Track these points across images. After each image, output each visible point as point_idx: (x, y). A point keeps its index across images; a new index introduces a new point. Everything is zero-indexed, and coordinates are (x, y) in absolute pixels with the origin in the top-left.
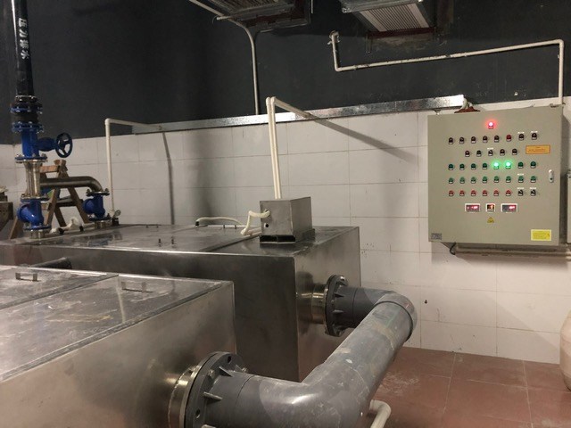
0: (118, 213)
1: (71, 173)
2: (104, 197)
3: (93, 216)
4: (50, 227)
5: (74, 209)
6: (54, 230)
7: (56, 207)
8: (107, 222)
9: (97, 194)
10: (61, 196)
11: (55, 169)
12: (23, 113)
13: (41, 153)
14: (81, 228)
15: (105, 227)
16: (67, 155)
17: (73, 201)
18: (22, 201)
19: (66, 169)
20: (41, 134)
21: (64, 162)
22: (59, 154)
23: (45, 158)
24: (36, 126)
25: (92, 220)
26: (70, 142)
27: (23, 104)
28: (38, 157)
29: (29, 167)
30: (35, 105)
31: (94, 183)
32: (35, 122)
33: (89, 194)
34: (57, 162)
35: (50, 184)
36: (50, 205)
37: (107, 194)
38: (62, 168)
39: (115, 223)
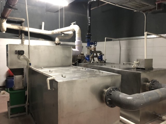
0: (106, 60)
1: (97, 50)
2: (103, 56)
3: (100, 60)
4: (91, 61)
5: (97, 58)
6: (92, 62)
7: (93, 57)
8: (103, 61)
9: (101, 55)
10: (94, 55)
11: (93, 49)
12: (88, 37)
13: (91, 45)
14: (97, 62)
15: (102, 63)
16: (96, 46)
17: (97, 56)
18: (86, 55)
19: (96, 49)
20: (91, 41)
21: (95, 47)
22: (94, 46)
23: (91, 46)
24: (90, 40)
25: (100, 61)
26: (97, 43)
27: (88, 35)
28: (90, 46)
29: (88, 48)
30: (90, 35)
31: (101, 52)
32: (90, 39)
33: (100, 55)
34: (94, 47)
35: (92, 52)
36: (92, 57)
37: (104, 55)
38: (95, 49)
39: (105, 62)
